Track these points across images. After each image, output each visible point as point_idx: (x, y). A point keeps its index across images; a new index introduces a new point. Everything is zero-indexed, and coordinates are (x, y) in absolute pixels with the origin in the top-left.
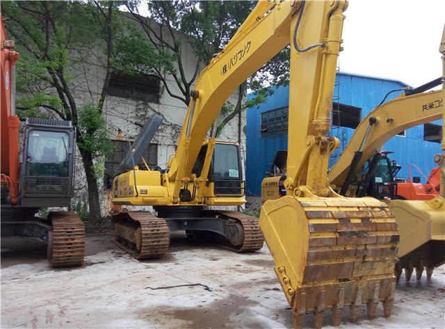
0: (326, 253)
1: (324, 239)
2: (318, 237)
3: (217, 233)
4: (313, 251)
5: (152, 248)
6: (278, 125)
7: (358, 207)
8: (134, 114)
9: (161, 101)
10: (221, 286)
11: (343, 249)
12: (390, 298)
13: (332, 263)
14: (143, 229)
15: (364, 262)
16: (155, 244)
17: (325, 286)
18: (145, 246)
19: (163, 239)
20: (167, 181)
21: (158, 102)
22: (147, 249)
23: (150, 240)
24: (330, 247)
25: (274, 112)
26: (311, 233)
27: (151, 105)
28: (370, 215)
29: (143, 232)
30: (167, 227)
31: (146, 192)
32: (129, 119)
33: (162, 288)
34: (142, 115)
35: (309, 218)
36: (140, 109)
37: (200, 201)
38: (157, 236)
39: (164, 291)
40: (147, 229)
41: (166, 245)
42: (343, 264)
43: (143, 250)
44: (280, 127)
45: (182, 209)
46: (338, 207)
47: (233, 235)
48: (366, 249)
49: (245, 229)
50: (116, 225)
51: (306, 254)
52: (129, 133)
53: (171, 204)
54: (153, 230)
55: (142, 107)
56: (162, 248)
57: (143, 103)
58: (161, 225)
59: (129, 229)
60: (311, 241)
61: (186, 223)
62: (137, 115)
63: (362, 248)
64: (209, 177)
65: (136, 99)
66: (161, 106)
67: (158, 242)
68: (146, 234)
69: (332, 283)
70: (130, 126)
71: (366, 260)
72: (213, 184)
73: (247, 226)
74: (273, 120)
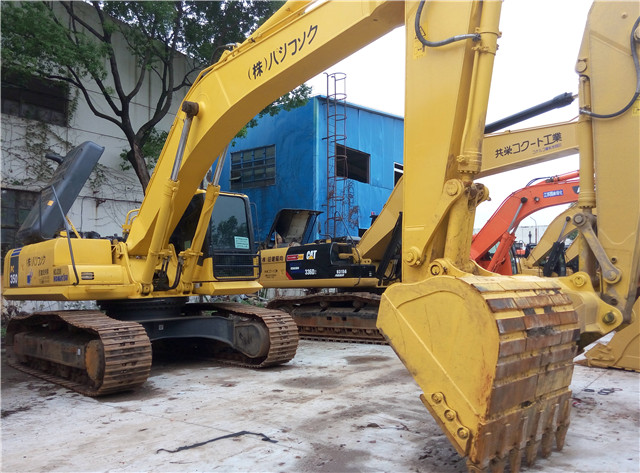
0: (515, 365)
1: (515, 342)
2: (508, 341)
3: (216, 340)
4: (502, 364)
5: (123, 374)
6: (257, 172)
7: (534, 290)
8: (22, 143)
9: (71, 124)
10: (284, 431)
11: (529, 356)
12: (566, 422)
13: (519, 379)
14: (105, 342)
15: (547, 373)
16: (128, 367)
17: (509, 416)
18: (111, 373)
19: (141, 358)
20: (126, 256)
21: (65, 124)
22: (115, 378)
23: (119, 362)
24: (518, 354)
25: (252, 153)
26: (500, 334)
27: (54, 128)
28: (550, 302)
29: (106, 349)
30: (146, 337)
31: (92, 276)
32: (13, 151)
33: (186, 448)
34: (37, 145)
35: (493, 311)
36: (33, 134)
37: (187, 289)
38: (131, 353)
39: (195, 453)
40: (113, 341)
41: (147, 367)
42: (528, 380)
43: (107, 379)
44: (261, 175)
45: (156, 304)
46: (515, 291)
47: (247, 342)
48: (551, 354)
49: (271, 331)
50: (17, 336)
51: (494, 369)
52: (12, 175)
53: (138, 297)
54: (123, 344)
55: (37, 131)
56: (140, 374)
57: (38, 125)
58: (135, 334)
59: (56, 343)
60: (501, 347)
61: (161, 328)
62: (28, 145)
63: (546, 352)
64: (204, 249)
65: (26, 116)
66: (70, 132)
67: (134, 363)
68: (112, 352)
69: (515, 411)
70: (15, 162)
71: (549, 369)
72: (210, 260)
73: (273, 325)
74: (250, 164)
